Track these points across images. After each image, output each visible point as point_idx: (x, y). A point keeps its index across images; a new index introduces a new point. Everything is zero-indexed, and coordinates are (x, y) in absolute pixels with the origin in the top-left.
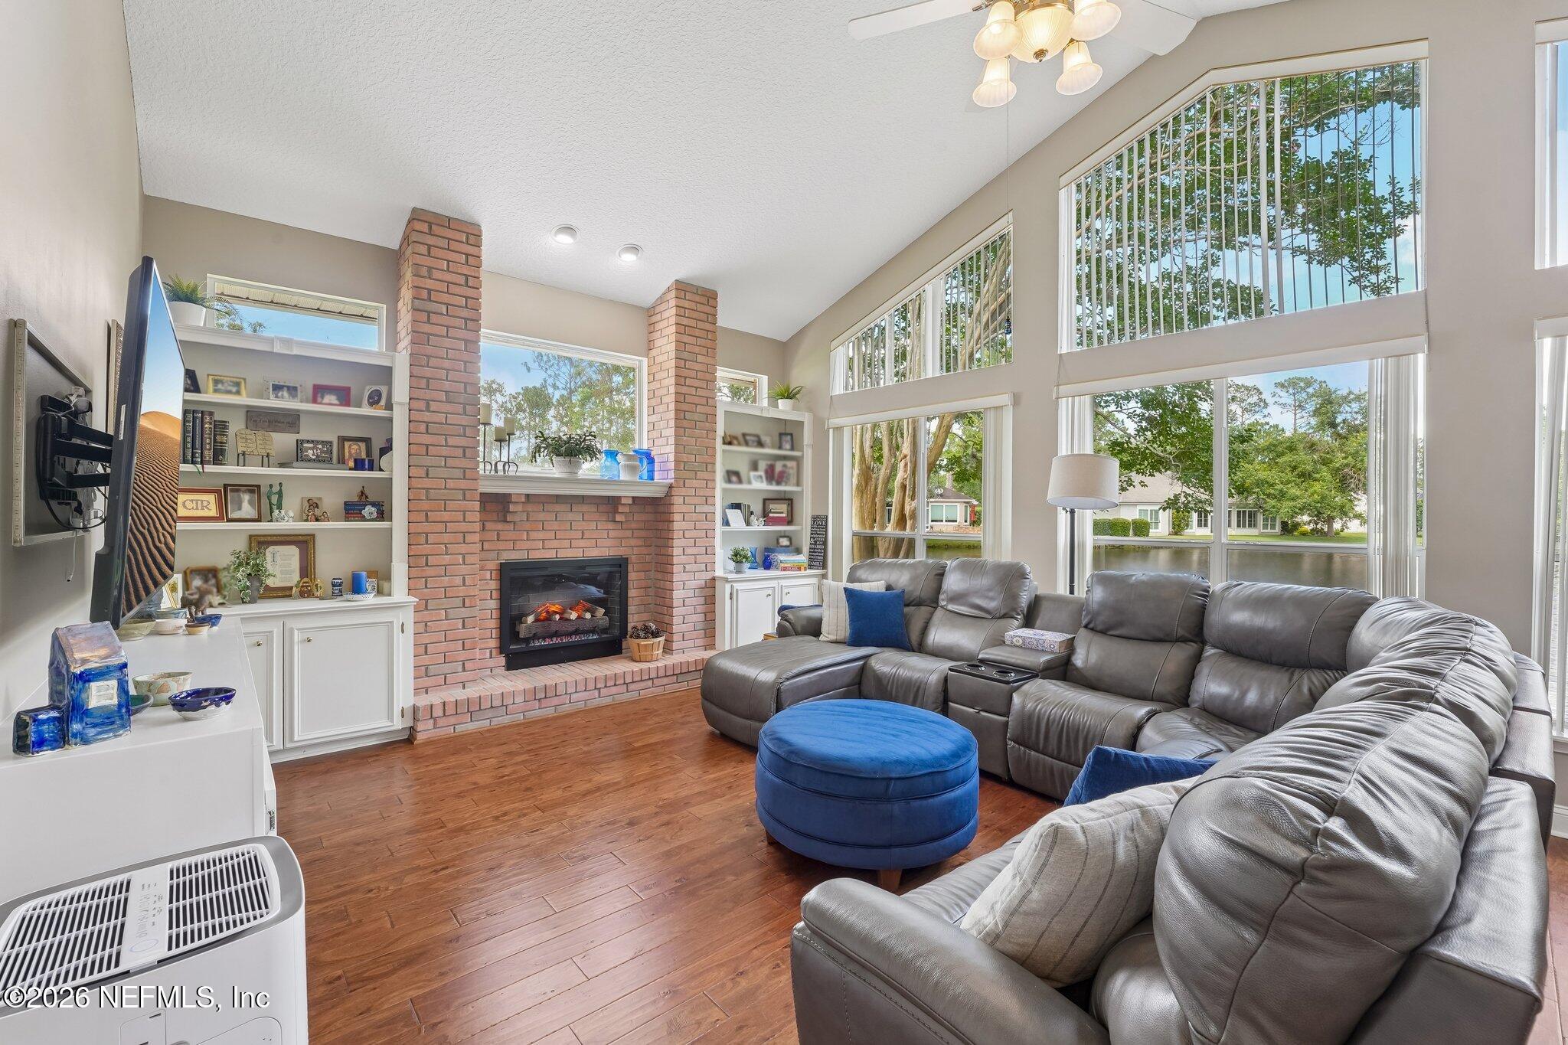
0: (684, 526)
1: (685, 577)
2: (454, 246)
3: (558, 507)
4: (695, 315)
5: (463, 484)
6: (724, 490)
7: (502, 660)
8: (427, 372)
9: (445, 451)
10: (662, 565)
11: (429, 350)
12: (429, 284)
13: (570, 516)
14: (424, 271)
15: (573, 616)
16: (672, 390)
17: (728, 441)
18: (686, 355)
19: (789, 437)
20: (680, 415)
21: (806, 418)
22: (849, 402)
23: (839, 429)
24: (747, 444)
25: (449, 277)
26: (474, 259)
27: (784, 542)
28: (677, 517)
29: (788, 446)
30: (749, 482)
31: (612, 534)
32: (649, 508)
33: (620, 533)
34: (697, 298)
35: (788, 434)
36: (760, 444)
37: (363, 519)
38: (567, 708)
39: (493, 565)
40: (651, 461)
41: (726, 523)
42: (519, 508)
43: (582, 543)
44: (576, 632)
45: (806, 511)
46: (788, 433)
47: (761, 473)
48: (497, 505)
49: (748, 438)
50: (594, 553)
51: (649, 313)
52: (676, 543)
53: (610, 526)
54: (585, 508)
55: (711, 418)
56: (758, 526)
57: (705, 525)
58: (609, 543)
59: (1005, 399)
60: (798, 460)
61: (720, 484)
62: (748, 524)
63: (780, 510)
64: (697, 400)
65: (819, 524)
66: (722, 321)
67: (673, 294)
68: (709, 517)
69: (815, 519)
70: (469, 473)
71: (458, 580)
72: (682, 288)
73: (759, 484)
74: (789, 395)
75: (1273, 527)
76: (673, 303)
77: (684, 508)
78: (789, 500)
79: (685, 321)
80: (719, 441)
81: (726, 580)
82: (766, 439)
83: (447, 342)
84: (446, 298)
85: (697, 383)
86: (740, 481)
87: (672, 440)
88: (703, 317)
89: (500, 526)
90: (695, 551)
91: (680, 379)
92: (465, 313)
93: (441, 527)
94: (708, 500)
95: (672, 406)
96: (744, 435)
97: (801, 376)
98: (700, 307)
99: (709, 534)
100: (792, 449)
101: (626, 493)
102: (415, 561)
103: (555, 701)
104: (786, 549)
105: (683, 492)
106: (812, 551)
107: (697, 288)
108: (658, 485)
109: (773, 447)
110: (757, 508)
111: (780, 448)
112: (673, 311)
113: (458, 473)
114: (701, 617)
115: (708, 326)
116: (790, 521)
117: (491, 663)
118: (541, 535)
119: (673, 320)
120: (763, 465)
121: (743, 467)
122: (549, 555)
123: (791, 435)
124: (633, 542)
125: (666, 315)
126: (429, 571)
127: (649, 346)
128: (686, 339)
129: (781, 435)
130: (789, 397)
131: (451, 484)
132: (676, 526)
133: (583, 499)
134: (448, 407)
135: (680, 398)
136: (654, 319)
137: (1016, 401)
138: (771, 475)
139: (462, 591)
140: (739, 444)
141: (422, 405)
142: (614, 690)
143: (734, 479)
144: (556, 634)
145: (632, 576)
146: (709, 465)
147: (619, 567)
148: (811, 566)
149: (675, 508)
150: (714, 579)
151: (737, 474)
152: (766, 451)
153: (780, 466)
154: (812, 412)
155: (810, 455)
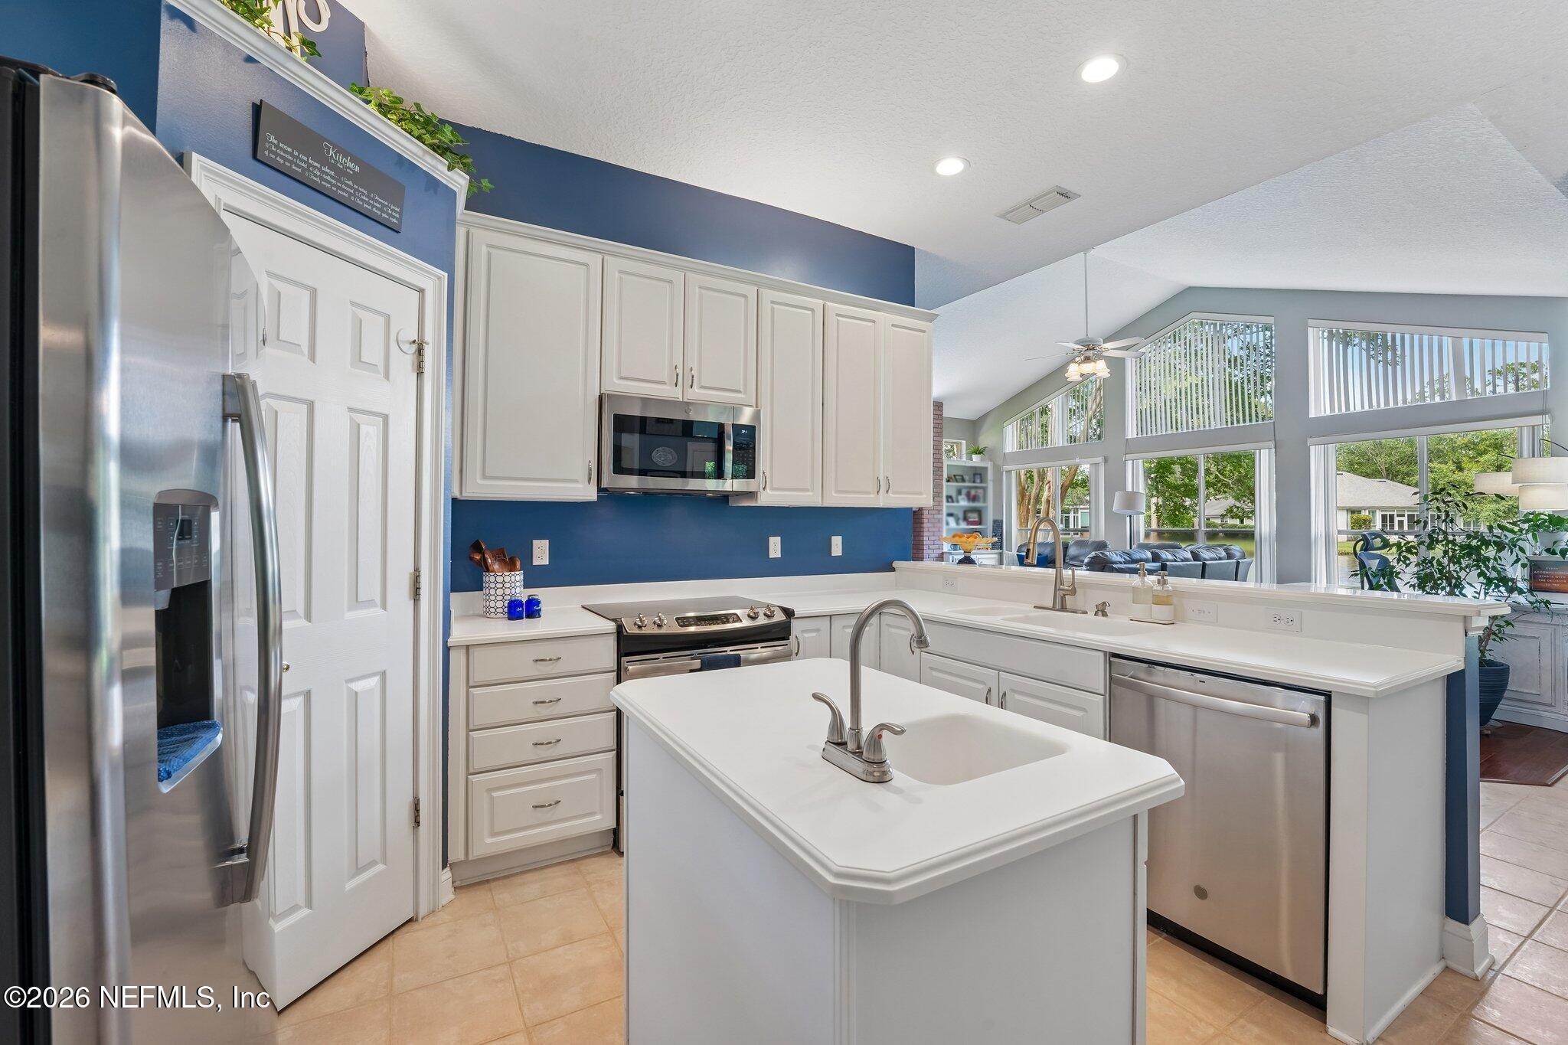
0: (928, 525)
1: (929, 551)
6: (947, 507)
17: (948, 479)
19: (979, 476)
21: (989, 465)
22: (1014, 457)
23: (1009, 472)
24: (957, 481)
28: (925, 521)
29: (978, 481)
30: (958, 502)
35: (977, 474)
36: (963, 480)
41: (947, 524)
45: (990, 517)
47: (964, 496)
49: (957, 477)
52: (925, 534)
55: (940, 469)
56: (963, 526)
57: (939, 525)
59: (1099, 460)
60: (985, 489)
61: (945, 504)
62: (958, 524)
63: (974, 517)
64: (938, 460)
65: (998, 525)
66: (946, 414)
68: (940, 521)
69: (995, 522)
73: (964, 503)
74: (979, 452)
77: (929, 516)
78: (979, 512)
80: (944, 480)
81: (951, 554)
82: (966, 478)
85: (938, 452)
86: (953, 502)
94: (940, 512)
96: (955, 476)
97: (985, 440)
99: (940, 529)
100: (981, 482)
109: (970, 482)
110: (961, 515)
111: (974, 482)
115: (939, 422)
116: (980, 523)
120: (964, 491)
121: (953, 494)
123: (980, 474)
129: (974, 475)
130: (979, 453)
132: (925, 525)
137: (1106, 460)
138: (969, 497)
140: (953, 482)
143: (950, 500)
146: (940, 494)
148: (993, 548)
149: (925, 516)
150: (943, 553)
151: (952, 497)
152: (967, 484)
153: (973, 492)
154: (991, 461)
155: (991, 486)
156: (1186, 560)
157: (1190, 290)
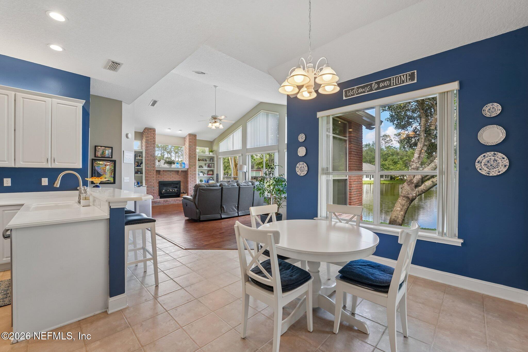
0: (190, 175)
1: (191, 184)
2: (152, 132)
3: (168, 172)
4: (192, 139)
5: (153, 169)
6: (199, 169)
7: (159, 197)
8: (148, 152)
9: (150, 164)
10: (186, 182)
11: (148, 149)
12: (148, 139)
13: (170, 174)
14: (147, 137)
15: (171, 190)
16: (188, 152)
17: (199, 160)
18: (190, 146)
20: (190, 157)
21: (215, 156)
22: (222, 153)
23: (220, 158)
24: (203, 161)
25: (151, 137)
26: (154, 134)
27: (211, 178)
28: (189, 174)
30: (204, 168)
31: (178, 177)
32: (184, 172)
33: (179, 177)
36: (206, 161)
37: (138, 174)
38: (170, 204)
39: (158, 182)
40: (185, 164)
41: (199, 175)
42: (162, 172)
43: (173, 178)
44: (172, 193)
45: (215, 173)
46: (212, 159)
47: (207, 166)
48: (158, 172)
50: (175, 180)
51: (184, 138)
52: (189, 178)
53: (177, 175)
54: (173, 172)
55: (195, 157)
56: (206, 176)
57: (195, 175)
59: (240, 155)
60: (214, 163)
61: (197, 168)
62: (204, 175)
63: (211, 173)
64: (193, 154)
65: (217, 175)
66: (197, 139)
67: (188, 136)
68: (195, 174)
69: (217, 174)
70: (154, 167)
71: (153, 183)
72: (190, 135)
73: (206, 168)
74: (212, 152)
75: (388, 178)
76: (188, 137)
77: (191, 172)
78: (213, 171)
79: (190, 140)
80: (197, 161)
83: (151, 147)
84: (150, 141)
85: (192, 151)
87: (188, 161)
88: (194, 139)
89: (159, 175)
90: (192, 180)
91: (190, 150)
92: (153, 143)
93: (150, 175)
94: (195, 171)
95: (188, 155)
96: (202, 159)
97: (214, 148)
99: (195, 177)
100: (212, 162)
101: (180, 170)
102: (146, 180)
103: (168, 202)
104: (211, 180)
105: (190, 169)
106: (216, 180)
107: (193, 134)
108: (186, 168)
110: (206, 172)
111: (210, 161)
112: (188, 139)
113: (152, 167)
115: (195, 141)
116: (212, 175)
117: (158, 197)
118: (165, 177)
119: (188, 140)
120: (207, 164)
122: (167, 180)
124: (182, 178)
125: (187, 139)
126: (148, 182)
127: (184, 144)
128: (190, 143)
129: (210, 159)
131: (151, 169)
132: (189, 175)
133: (173, 171)
134: (151, 157)
135: (190, 154)
136: (185, 139)
137: (242, 155)
138: (209, 166)
139: (153, 185)
141: (147, 157)
142: (178, 202)
143: (201, 167)
144: (168, 193)
145: (181, 184)
146: (195, 165)
147: (178, 183)
149: (189, 172)
151: (202, 166)
152: (207, 162)
153: (210, 165)
154: (216, 155)
155: (215, 163)
156: (250, 185)
157: (261, 103)
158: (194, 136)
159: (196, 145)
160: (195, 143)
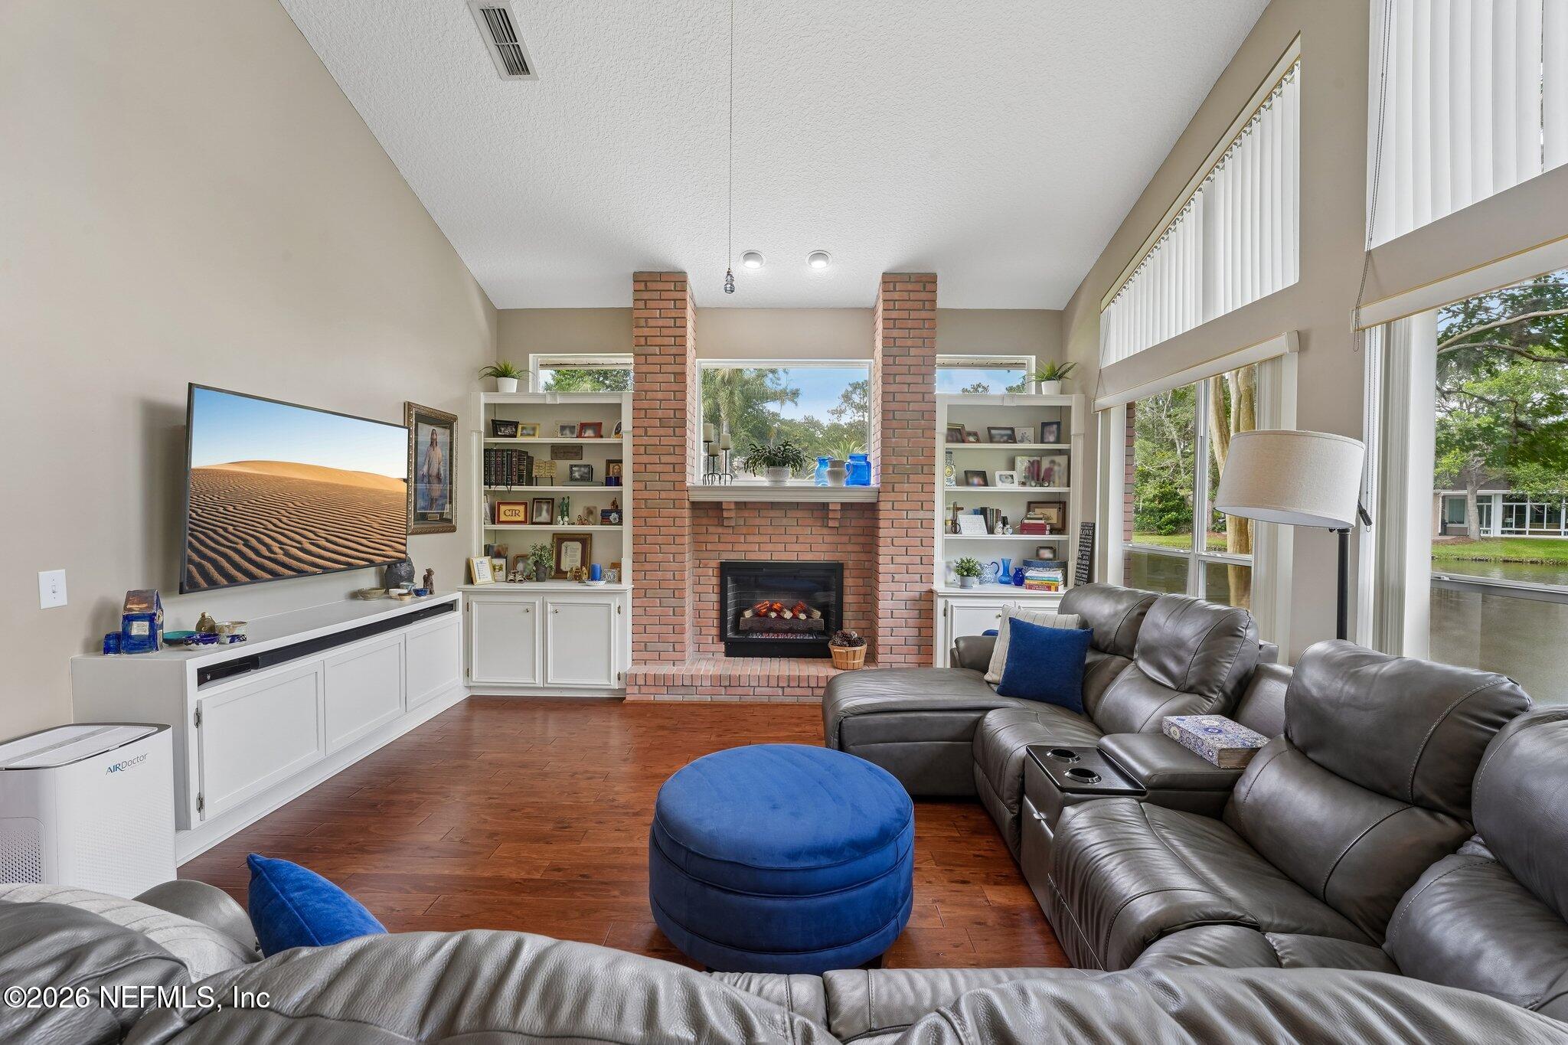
0: (893, 532)
1: (893, 586)
2: (665, 295)
3: (772, 513)
4: (909, 305)
5: (673, 495)
6: (954, 494)
7: (722, 647)
8: (645, 404)
9: (659, 468)
10: (870, 574)
11: (647, 386)
12: (646, 331)
13: (785, 521)
14: (642, 322)
15: (788, 615)
17: (957, 434)
18: (895, 351)
19: (1056, 427)
21: (1073, 401)
22: (1116, 375)
24: (991, 440)
25: (660, 323)
26: (680, 303)
27: (1047, 554)
28: (884, 524)
31: (828, 539)
32: (861, 516)
33: (836, 539)
34: (910, 287)
35: (1051, 424)
36: (1012, 438)
37: (610, 523)
39: (715, 564)
40: (866, 465)
41: (954, 527)
42: (732, 514)
43: (797, 547)
44: (791, 631)
45: (1075, 515)
46: (1054, 423)
47: (1019, 474)
48: (709, 512)
49: (993, 432)
50: (808, 557)
52: (881, 550)
53: (825, 531)
54: (800, 514)
55: (930, 415)
56: (1008, 534)
57: (921, 532)
58: (824, 547)
59: (1280, 344)
60: (1066, 453)
61: (944, 486)
62: (991, 530)
63: (1048, 516)
64: (909, 397)
65: (1088, 530)
66: (941, 303)
67: (880, 288)
68: (928, 523)
69: (1084, 526)
70: (679, 484)
71: (670, 575)
72: (889, 281)
74: (1057, 375)
76: (881, 300)
77: (893, 515)
78: (1061, 504)
79: (894, 314)
80: (940, 439)
81: (948, 595)
82: (1021, 432)
83: (660, 378)
84: (659, 341)
85: (909, 379)
87: (880, 443)
88: (919, 305)
89: (720, 530)
90: (906, 559)
91: (888, 377)
92: (673, 350)
93: (656, 531)
94: (927, 504)
96: (984, 429)
98: (913, 296)
99: (927, 542)
100: (1058, 441)
101: (835, 499)
102: (638, 558)
104: (1045, 564)
105: (892, 496)
106: (1079, 567)
107: (909, 275)
108: (870, 490)
109: (1033, 441)
110: (1014, 512)
111: (1043, 440)
112: (881, 309)
113: (670, 486)
114: (914, 632)
115: (923, 315)
116: (1059, 529)
117: (714, 648)
118: (757, 539)
119: (881, 319)
120: (1022, 463)
121: (989, 467)
122: (764, 557)
123: (1057, 424)
124: (850, 548)
125: (877, 313)
126: (648, 566)
127: (871, 347)
128: (895, 333)
129: (1044, 425)
130: (1056, 378)
131: (664, 495)
132: (884, 533)
133: (797, 506)
134: (662, 431)
135: (888, 397)
136: (874, 319)
137: (1302, 342)
138: (1033, 474)
139: (672, 585)
140: (978, 441)
141: (641, 432)
143: (976, 480)
144: (769, 631)
145: (849, 581)
146: (927, 467)
147: (835, 570)
150: (931, 592)
151: (982, 474)
152: (1023, 446)
153: (1045, 464)
154: (1084, 393)
155: (1077, 447)
158: (920, 286)
159: (929, 342)
160: (930, 324)
